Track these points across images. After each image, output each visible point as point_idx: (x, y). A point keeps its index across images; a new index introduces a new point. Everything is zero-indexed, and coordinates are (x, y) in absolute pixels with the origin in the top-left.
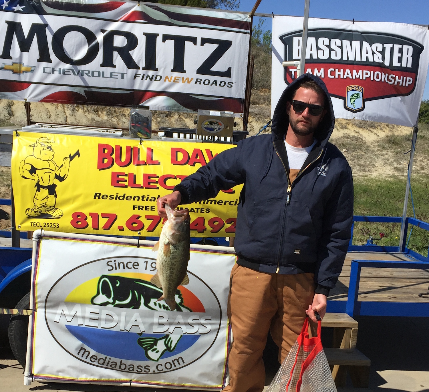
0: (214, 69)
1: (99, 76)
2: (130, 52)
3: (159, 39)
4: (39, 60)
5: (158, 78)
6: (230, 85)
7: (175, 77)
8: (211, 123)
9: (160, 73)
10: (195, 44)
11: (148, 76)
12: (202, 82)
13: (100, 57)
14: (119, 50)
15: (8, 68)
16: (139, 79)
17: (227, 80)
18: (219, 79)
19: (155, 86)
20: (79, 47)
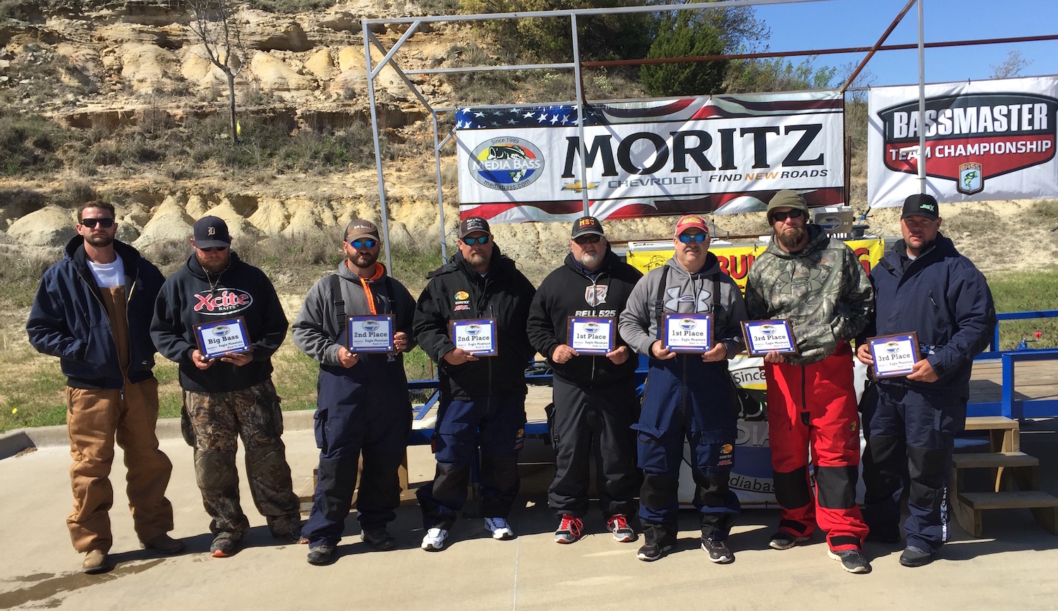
0: (803, 158)
1: (671, 183)
2: (704, 153)
3: (737, 135)
4: (603, 175)
5: (738, 177)
6: (824, 173)
7: (758, 174)
8: (828, 220)
9: (739, 171)
10: (778, 134)
11: (726, 176)
12: (790, 175)
13: (670, 163)
14: (691, 151)
15: (570, 187)
16: (715, 181)
17: (819, 168)
18: (810, 169)
19: (734, 187)
20: (646, 155)
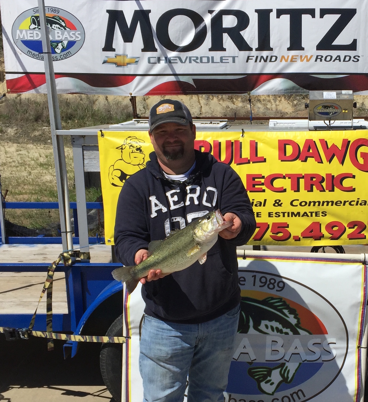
0: (336, 42)
1: (208, 62)
2: (242, 33)
3: (273, 15)
4: (143, 50)
5: (274, 59)
6: (357, 59)
7: (293, 56)
9: (275, 53)
10: (313, 16)
11: (262, 57)
12: (323, 59)
13: (208, 42)
14: (229, 31)
15: (111, 60)
16: (251, 62)
17: (351, 53)
18: (342, 53)
19: (270, 68)
20: (185, 32)
